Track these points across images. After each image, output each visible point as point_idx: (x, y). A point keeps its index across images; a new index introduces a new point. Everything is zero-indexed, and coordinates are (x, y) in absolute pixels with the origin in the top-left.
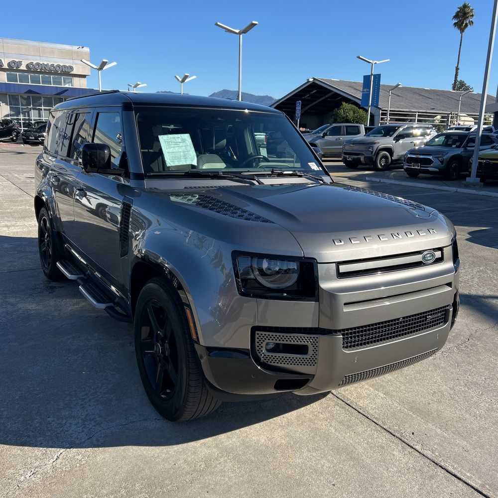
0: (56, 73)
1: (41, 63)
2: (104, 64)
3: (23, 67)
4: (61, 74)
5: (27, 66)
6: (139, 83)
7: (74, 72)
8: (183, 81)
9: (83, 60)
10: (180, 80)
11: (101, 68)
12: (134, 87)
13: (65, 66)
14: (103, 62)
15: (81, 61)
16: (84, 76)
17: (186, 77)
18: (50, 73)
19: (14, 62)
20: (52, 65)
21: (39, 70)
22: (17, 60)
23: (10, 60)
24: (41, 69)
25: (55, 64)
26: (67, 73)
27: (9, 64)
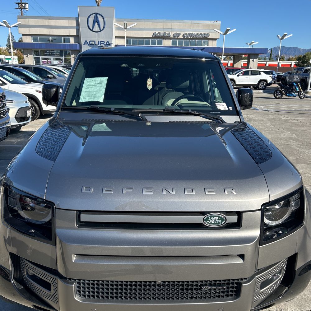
0: (199, 39)
1: (191, 33)
2: (228, 30)
3: (181, 36)
4: (202, 39)
5: (183, 35)
6: (253, 42)
7: (210, 37)
8: (282, 38)
9: (215, 29)
10: (280, 37)
11: (225, 34)
12: (249, 45)
13: (205, 34)
14: (227, 29)
15: (214, 30)
16: (215, 39)
17: (285, 36)
18: (196, 39)
19: (176, 33)
20: (197, 34)
21: (189, 37)
22: (178, 32)
23: (174, 33)
24: (191, 37)
25: (199, 33)
26: (206, 38)
27: (174, 35)
